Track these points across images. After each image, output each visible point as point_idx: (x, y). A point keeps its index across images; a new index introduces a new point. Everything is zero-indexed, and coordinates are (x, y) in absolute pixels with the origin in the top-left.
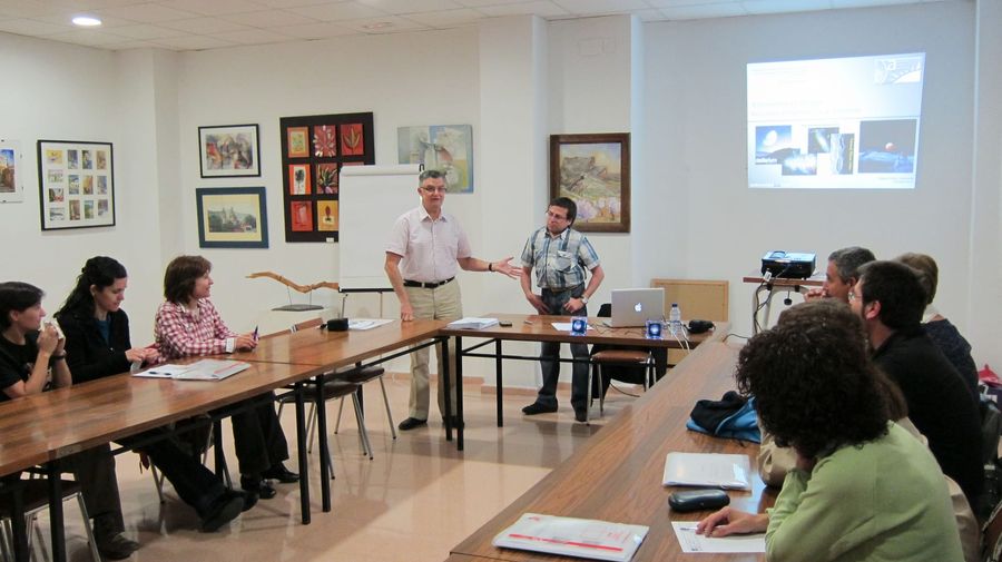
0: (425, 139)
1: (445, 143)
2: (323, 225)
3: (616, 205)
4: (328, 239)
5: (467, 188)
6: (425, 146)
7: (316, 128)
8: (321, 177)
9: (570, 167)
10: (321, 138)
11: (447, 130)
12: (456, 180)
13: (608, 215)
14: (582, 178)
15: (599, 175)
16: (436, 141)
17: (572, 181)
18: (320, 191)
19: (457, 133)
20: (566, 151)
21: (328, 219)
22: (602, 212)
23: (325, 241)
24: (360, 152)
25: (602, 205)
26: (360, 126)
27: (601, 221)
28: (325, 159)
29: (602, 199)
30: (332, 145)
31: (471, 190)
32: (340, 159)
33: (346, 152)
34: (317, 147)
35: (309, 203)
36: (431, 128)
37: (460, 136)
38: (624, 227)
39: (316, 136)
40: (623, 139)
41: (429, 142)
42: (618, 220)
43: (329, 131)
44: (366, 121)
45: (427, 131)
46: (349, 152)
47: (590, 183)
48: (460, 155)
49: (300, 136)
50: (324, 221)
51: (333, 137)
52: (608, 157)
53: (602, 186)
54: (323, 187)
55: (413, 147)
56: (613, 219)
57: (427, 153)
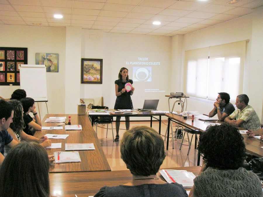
0: (45, 57)
1: (51, 58)
2: (9, 80)
3: (99, 77)
4: (10, 85)
5: (57, 71)
6: (44, 59)
7: (8, 51)
8: (9, 66)
9: (87, 67)
10: (9, 54)
11: (51, 55)
12: (54, 69)
13: (97, 79)
14: (90, 70)
15: (95, 69)
16: (48, 58)
17: (87, 70)
18: (8, 70)
19: (54, 56)
20: (86, 63)
21: (11, 79)
22: (95, 79)
23: (9, 85)
24: (23, 59)
25: (95, 77)
26: (23, 51)
27: (95, 81)
28: (11, 61)
29: (95, 75)
30: (14, 57)
31: (58, 72)
32: (16, 61)
33: (18, 59)
34: (8, 57)
35: (4, 73)
36: (46, 54)
37: (55, 57)
38: (101, 82)
39: (8, 53)
40: (101, 61)
41: (46, 58)
42: (99, 81)
43: (13, 52)
44: (25, 50)
45: (45, 55)
46: (19, 59)
47: (92, 71)
48: (55, 62)
49: (2, 53)
50: (9, 79)
51: (14, 54)
52: (97, 65)
53: (95, 72)
54: (9, 69)
55: (40, 59)
56: (98, 80)
57: (45, 61)
